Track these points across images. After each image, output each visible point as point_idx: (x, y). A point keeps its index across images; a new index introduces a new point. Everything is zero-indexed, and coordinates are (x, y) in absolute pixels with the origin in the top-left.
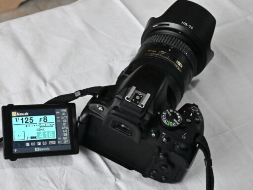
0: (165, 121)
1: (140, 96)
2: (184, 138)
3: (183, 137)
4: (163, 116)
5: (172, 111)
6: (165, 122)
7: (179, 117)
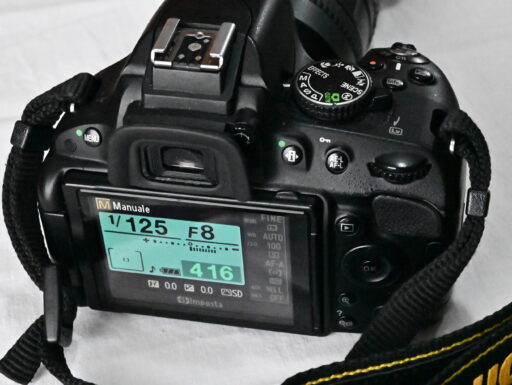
0: (314, 96)
1: (201, 42)
2: (399, 132)
3: (391, 131)
4: (303, 85)
5: (328, 64)
6: (314, 99)
7: (357, 74)
